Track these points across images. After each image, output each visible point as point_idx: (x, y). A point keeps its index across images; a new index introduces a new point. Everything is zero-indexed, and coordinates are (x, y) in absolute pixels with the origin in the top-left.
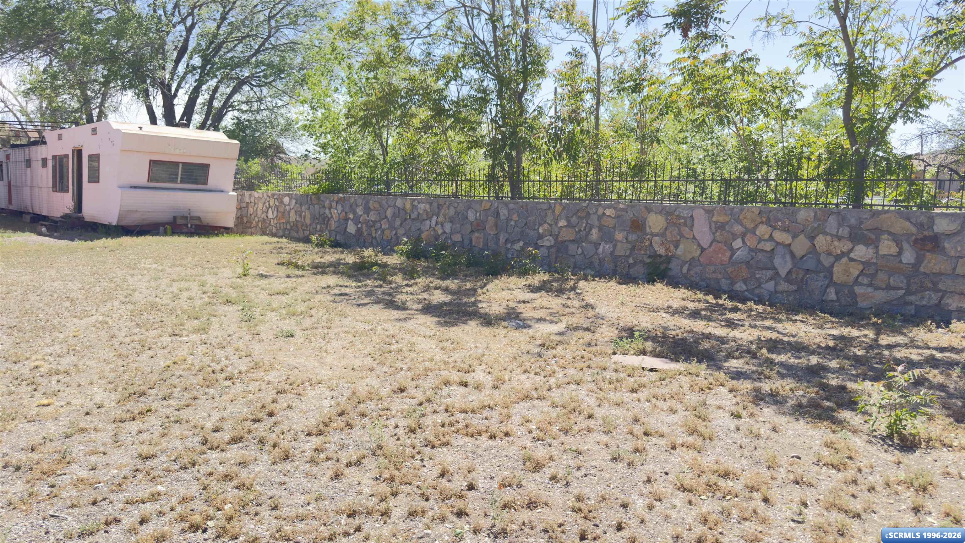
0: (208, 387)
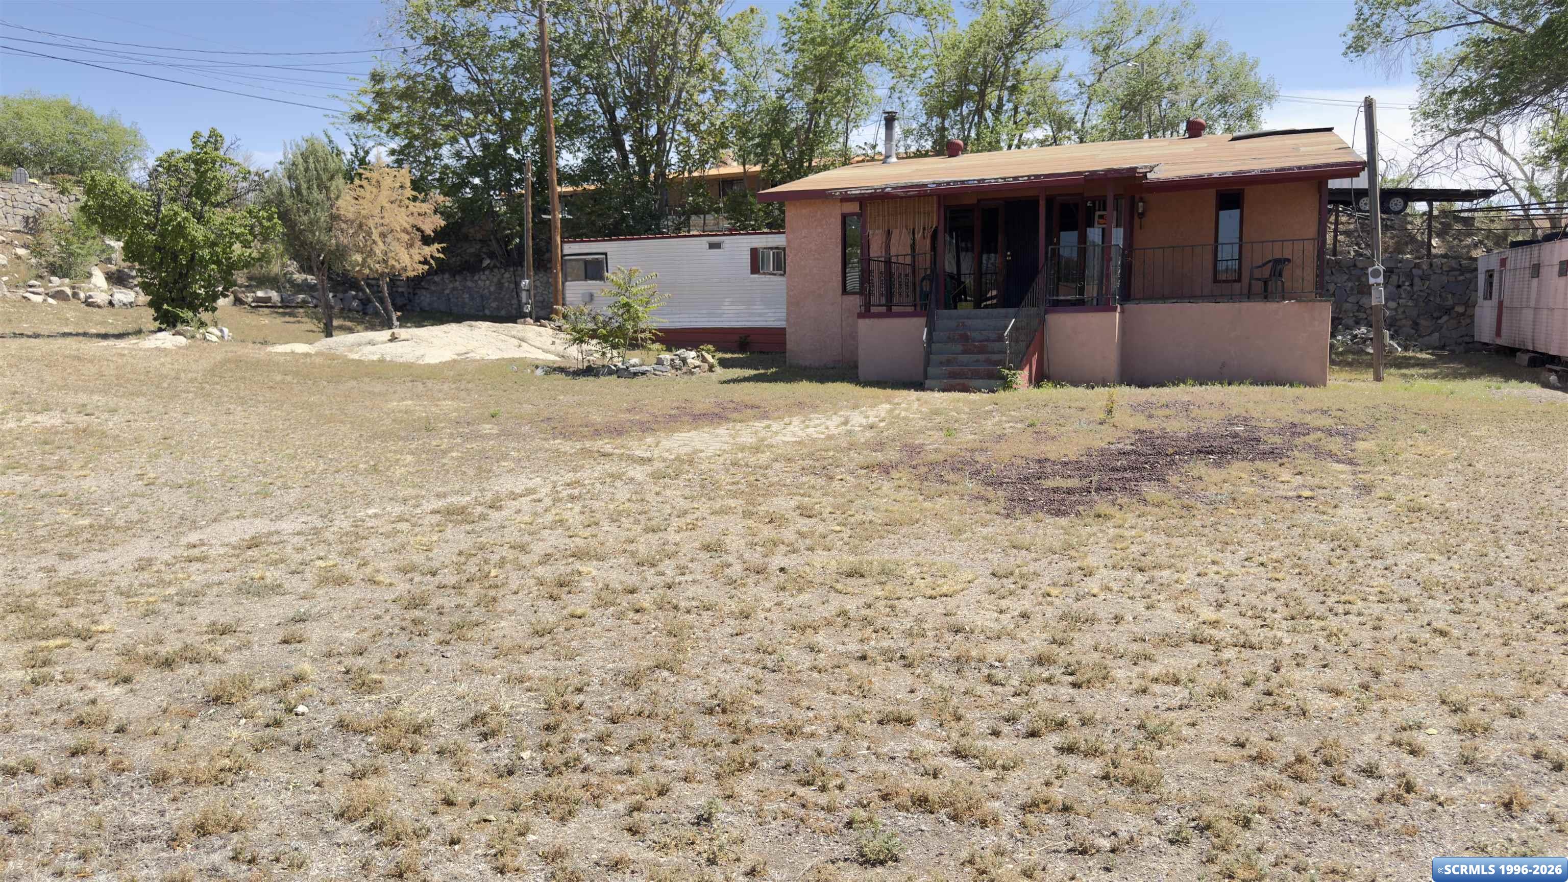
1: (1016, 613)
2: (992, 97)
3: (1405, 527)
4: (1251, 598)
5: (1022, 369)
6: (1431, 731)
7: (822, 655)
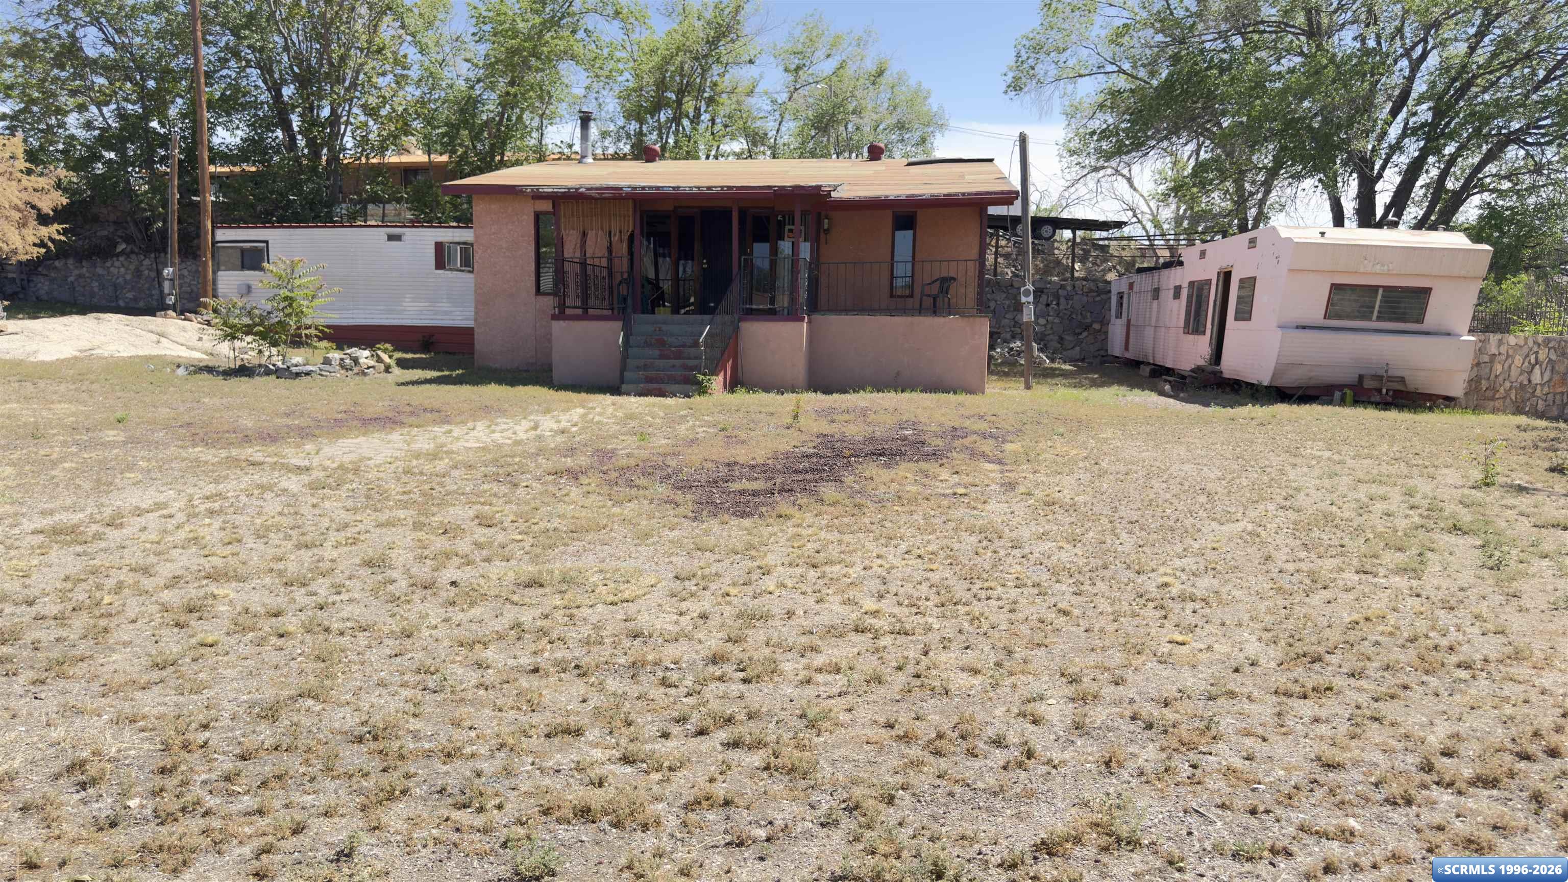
0: (1427, 672)
1: (695, 615)
2: (689, 105)
3: (1041, 519)
4: (909, 588)
5: (717, 375)
6: (1051, 701)
7: (490, 671)
